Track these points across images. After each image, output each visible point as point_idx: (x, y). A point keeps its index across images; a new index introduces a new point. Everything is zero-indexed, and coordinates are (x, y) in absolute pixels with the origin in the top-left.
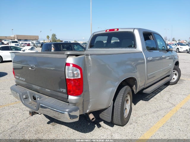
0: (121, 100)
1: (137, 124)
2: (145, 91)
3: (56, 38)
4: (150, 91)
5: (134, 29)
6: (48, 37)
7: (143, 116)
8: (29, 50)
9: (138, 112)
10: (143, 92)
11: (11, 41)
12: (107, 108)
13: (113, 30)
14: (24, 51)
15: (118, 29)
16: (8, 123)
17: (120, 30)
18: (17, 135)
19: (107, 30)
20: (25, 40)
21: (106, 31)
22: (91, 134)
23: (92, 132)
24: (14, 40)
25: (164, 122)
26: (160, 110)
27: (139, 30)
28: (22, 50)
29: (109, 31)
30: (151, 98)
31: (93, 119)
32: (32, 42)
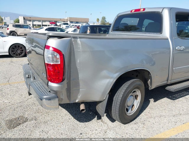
0: (122, 95)
1: (143, 125)
2: (168, 88)
3: (105, 20)
4: (176, 88)
5: (164, 8)
6: (98, 20)
7: (156, 118)
8: (72, 31)
9: (153, 111)
10: (166, 89)
11: (63, 22)
12: (102, 101)
13: (139, 10)
14: (67, 32)
15: (144, 9)
16: (20, 97)
17: (146, 11)
18: (20, 110)
19: (132, 10)
20: (76, 22)
21: (131, 12)
22: (85, 125)
23: (86, 123)
24: (67, 22)
25: (181, 131)
26: (184, 114)
27: (171, 9)
28: (65, 31)
29: (135, 11)
30: (181, 97)
31: (83, 110)
32: (82, 24)
